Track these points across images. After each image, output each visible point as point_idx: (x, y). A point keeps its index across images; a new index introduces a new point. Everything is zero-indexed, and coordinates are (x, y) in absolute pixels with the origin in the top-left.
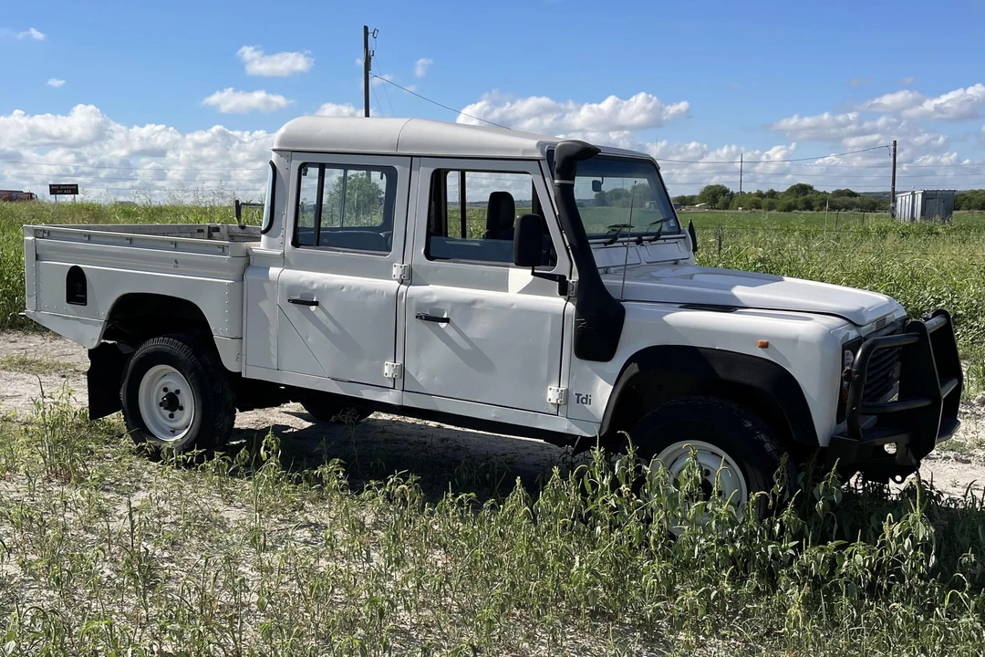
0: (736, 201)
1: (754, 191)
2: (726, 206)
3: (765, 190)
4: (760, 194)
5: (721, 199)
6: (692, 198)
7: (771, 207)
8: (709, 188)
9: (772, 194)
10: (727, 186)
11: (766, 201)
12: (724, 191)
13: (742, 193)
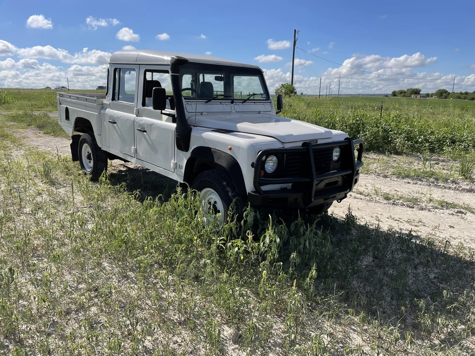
0: (450, 95)
1: (459, 92)
2: (446, 98)
3: (463, 92)
4: (461, 93)
5: (444, 95)
6: (432, 94)
7: (465, 98)
8: (440, 90)
9: (466, 93)
10: (447, 90)
11: (462, 96)
12: (446, 92)
13: (454, 93)
